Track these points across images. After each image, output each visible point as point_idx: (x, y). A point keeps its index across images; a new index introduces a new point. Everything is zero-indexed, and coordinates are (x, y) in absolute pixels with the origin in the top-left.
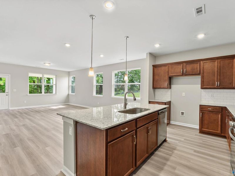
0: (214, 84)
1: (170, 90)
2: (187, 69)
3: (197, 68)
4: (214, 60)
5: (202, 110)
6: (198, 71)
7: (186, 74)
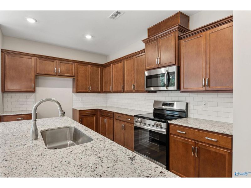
0: (86, 88)
1: (34, 94)
2: (61, 68)
3: (72, 70)
4: (86, 65)
5: (81, 115)
6: (73, 73)
7: (59, 74)
